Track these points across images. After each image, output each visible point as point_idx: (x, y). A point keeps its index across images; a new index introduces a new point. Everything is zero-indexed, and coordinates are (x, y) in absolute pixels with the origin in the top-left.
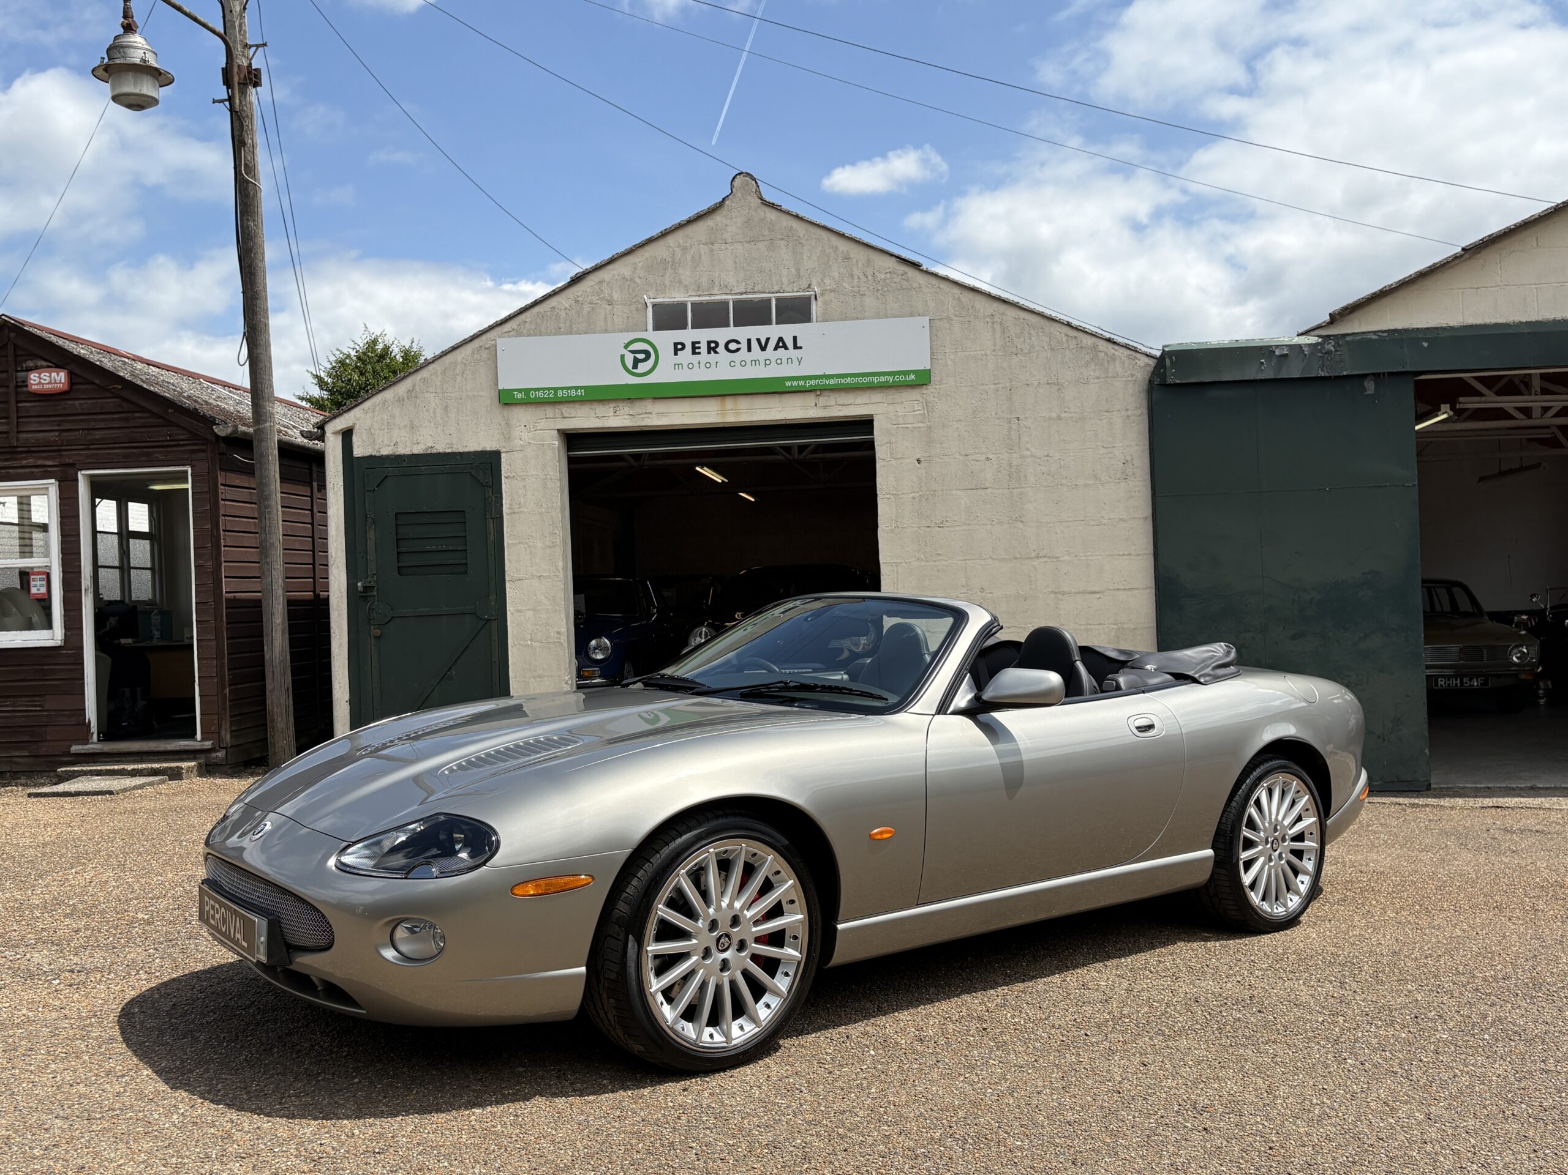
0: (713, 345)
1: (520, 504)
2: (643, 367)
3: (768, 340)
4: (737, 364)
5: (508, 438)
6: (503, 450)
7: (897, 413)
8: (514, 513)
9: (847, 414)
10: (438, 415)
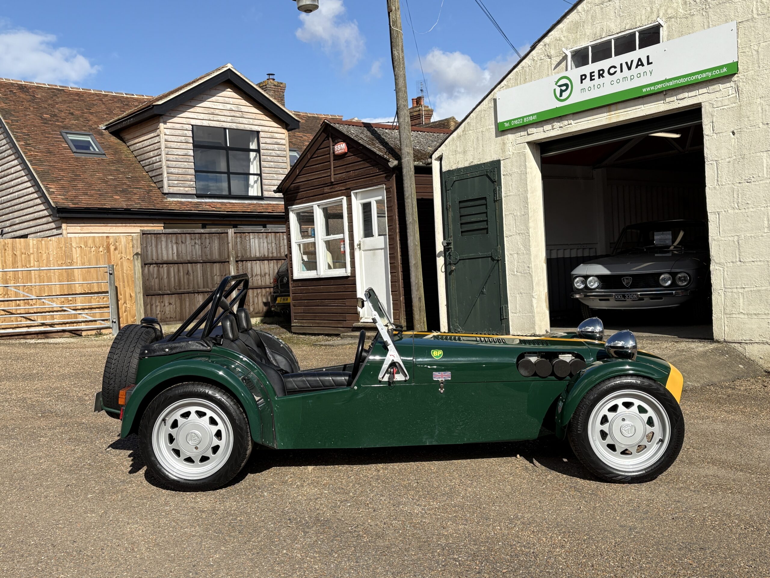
0: (601, 72)
1: (510, 190)
2: (565, 95)
3: (632, 61)
4: (615, 82)
5: (503, 151)
6: (502, 159)
7: (716, 99)
8: (507, 196)
9: (684, 105)
10: (475, 143)
